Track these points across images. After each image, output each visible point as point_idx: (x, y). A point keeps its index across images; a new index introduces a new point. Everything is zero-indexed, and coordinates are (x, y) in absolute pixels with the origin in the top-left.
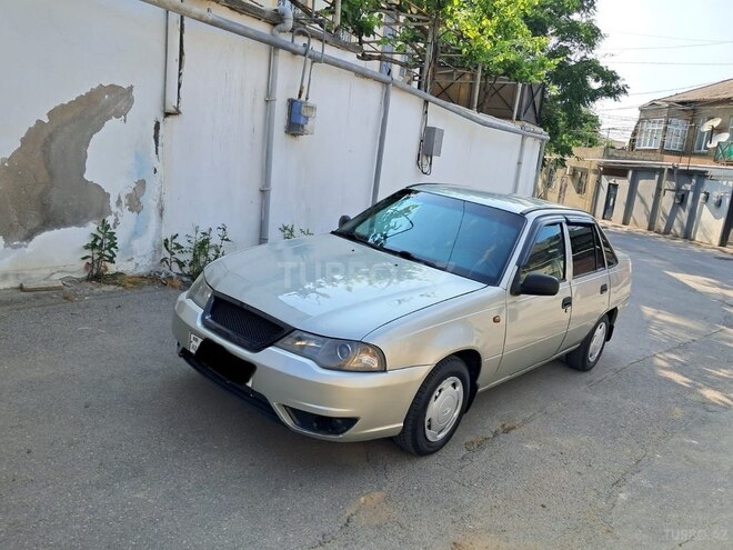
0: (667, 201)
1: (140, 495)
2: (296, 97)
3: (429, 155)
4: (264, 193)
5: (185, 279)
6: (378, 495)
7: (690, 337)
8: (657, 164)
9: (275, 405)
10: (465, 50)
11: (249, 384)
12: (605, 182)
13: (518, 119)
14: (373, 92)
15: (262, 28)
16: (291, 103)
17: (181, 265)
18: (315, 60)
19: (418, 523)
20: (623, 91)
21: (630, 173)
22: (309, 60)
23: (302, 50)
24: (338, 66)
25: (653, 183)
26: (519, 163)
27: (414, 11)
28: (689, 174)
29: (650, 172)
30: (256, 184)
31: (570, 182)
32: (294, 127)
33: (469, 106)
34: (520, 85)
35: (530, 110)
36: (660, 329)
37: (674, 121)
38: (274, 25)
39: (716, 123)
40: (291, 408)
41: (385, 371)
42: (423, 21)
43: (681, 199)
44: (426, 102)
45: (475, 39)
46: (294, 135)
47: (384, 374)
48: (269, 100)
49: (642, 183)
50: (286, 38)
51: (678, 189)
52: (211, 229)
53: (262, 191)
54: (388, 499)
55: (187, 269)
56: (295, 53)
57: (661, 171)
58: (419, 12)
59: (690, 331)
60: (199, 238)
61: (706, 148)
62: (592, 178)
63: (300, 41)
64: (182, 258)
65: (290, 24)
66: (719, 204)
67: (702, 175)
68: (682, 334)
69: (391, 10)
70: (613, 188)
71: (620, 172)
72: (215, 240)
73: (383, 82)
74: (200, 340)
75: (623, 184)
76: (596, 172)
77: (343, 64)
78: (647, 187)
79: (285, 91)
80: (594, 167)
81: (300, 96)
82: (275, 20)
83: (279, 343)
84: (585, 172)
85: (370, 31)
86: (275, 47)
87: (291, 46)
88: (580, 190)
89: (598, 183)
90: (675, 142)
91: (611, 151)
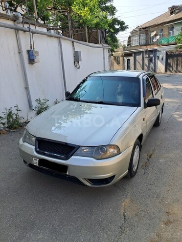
0: (146, 61)
1: (40, 237)
2: (30, 49)
3: (78, 61)
4: (27, 88)
5: (7, 129)
6: (127, 200)
7: (178, 105)
8: (141, 50)
9: (81, 179)
10: (81, 21)
11: (67, 174)
12: (126, 59)
13: (101, 43)
14: (55, 42)
15: (10, 23)
16: (28, 52)
17: (4, 124)
18: (33, 33)
19: (148, 208)
20: (127, 27)
21: (133, 54)
22: (31, 34)
23: (28, 29)
24: (42, 34)
25: (141, 56)
26: (104, 58)
27: (60, 8)
28: (151, 51)
29: (139, 53)
30: (23, 86)
31: (114, 61)
32: (32, 61)
33: (86, 41)
34: (99, 30)
35: (103, 39)
36: (167, 104)
37: (142, 35)
38: (15, 21)
39: (154, 33)
40: (89, 179)
41: (120, 153)
42: (65, 12)
43: (150, 60)
44: (73, 42)
45: (84, 16)
46: (32, 64)
47: (120, 155)
48: (20, 53)
49: (137, 57)
50: (21, 26)
51: (149, 57)
52: (11, 108)
53: (26, 88)
54: (132, 201)
55: (6, 125)
56: (25, 31)
57: (143, 52)
58: (62, 9)
59: (177, 103)
60: (8, 112)
61: (153, 42)
62: (121, 58)
63: (26, 26)
64: (3, 121)
65: (21, 20)
66: (162, 59)
67: (156, 51)
68: (175, 104)
69: (52, 9)
70: (129, 60)
71: (130, 55)
72: (14, 111)
73: (58, 38)
74: (38, 160)
75: (132, 58)
76: (122, 56)
77: (43, 33)
78: (139, 58)
79: (25, 48)
80: (121, 55)
81: (31, 48)
82: (15, 19)
83: (75, 154)
84: (118, 57)
85: (47, 19)
86: (17, 30)
87: (23, 29)
88: (118, 63)
89: (124, 60)
90: (143, 42)
91: (125, 48)
